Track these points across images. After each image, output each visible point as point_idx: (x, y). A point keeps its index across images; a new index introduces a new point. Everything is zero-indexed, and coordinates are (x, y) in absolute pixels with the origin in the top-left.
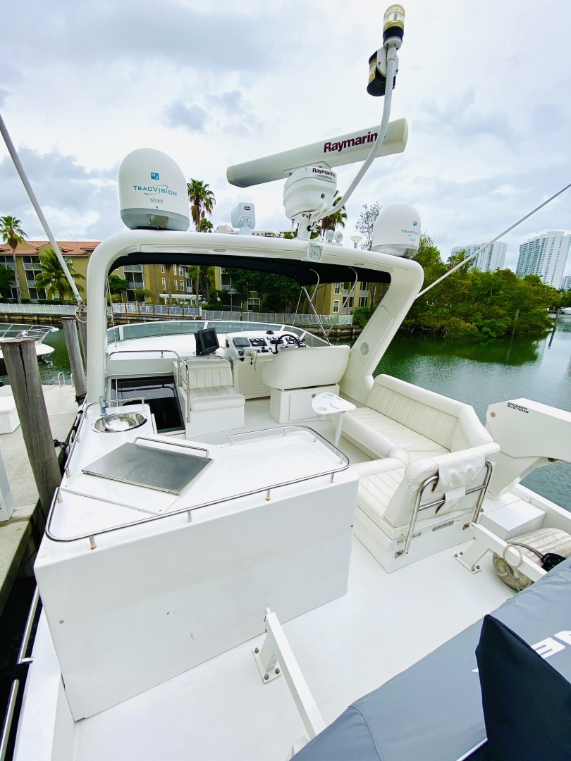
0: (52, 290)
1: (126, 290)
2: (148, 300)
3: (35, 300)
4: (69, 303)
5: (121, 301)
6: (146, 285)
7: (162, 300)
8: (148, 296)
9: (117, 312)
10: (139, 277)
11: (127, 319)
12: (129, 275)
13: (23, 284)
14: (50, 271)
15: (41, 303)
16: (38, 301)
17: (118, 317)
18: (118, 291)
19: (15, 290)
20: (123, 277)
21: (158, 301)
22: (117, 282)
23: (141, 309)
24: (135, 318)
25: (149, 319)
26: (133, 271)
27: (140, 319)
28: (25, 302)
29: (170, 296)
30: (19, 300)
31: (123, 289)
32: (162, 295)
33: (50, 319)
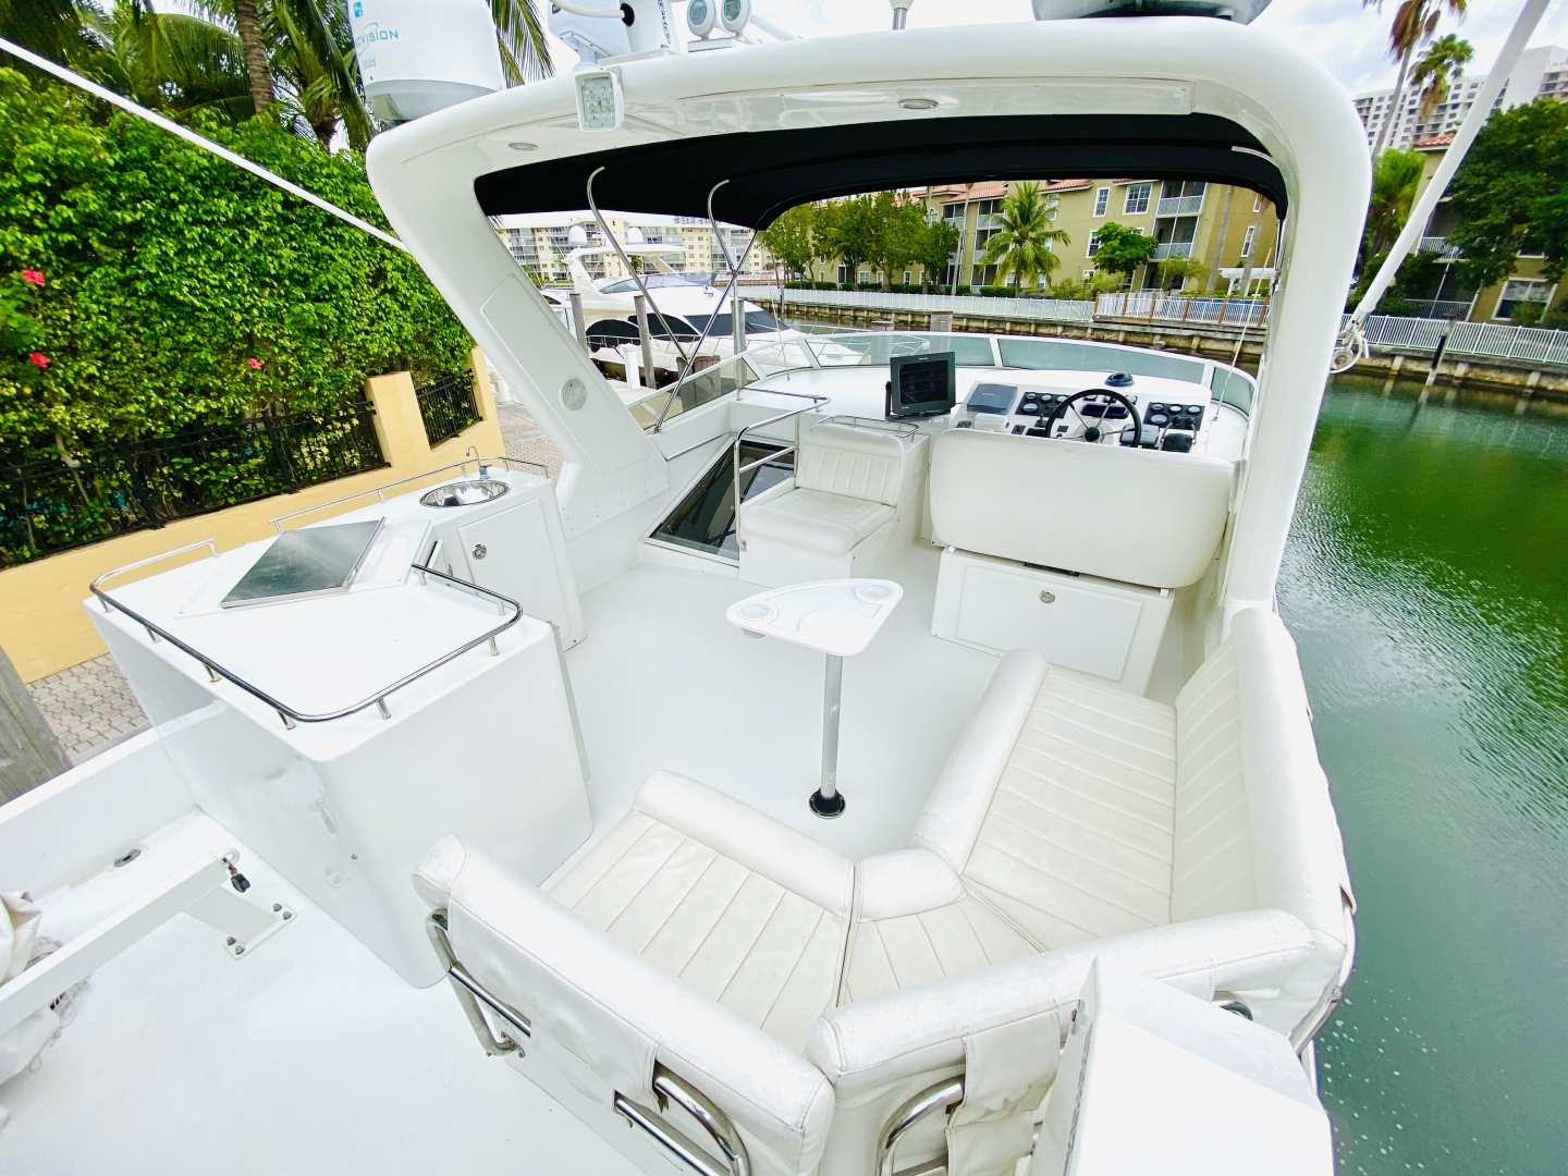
0: (1005, 266)
1: (1145, 261)
2: (1190, 285)
3: (976, 289)
4: (1028, 296)
5: (1125, 288)
6: (1196, 250)
7: (1223, 285)
8: (1191, 275)
9: (1105, 314)
10: (1187, 226)
11: (1119, 331)
12: (1164, 226)
13: (969, 256)
14: (1012, 228)
15: (986, 293)
16: (982, 290)
17: (1104, 326)
18: (1128, 267)
19: (952, 268)
20: (1147, 230)
21: (1210, 288)
22: (1131, 244)
23: (1158, 308)
24: (1138, 329)
25: (1169, 331)
26: (1177, 215)
27: (1148, 330)
28: (963, 291)
29: (1247, 273)
30: (954, 290)
31: (1139, 259)
32: (1229, 273)
33: (985, 325)
